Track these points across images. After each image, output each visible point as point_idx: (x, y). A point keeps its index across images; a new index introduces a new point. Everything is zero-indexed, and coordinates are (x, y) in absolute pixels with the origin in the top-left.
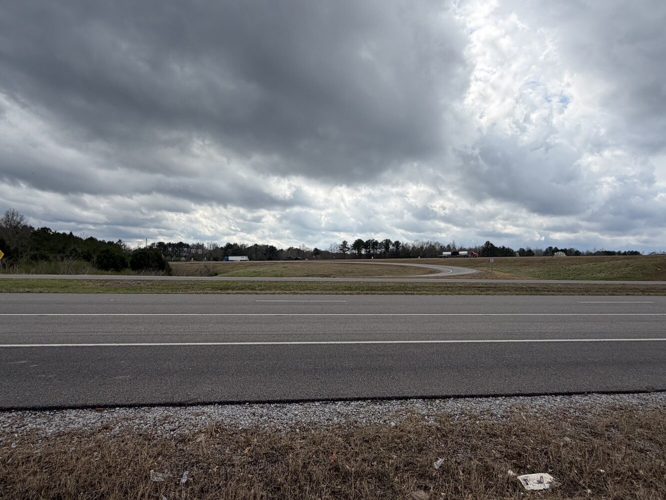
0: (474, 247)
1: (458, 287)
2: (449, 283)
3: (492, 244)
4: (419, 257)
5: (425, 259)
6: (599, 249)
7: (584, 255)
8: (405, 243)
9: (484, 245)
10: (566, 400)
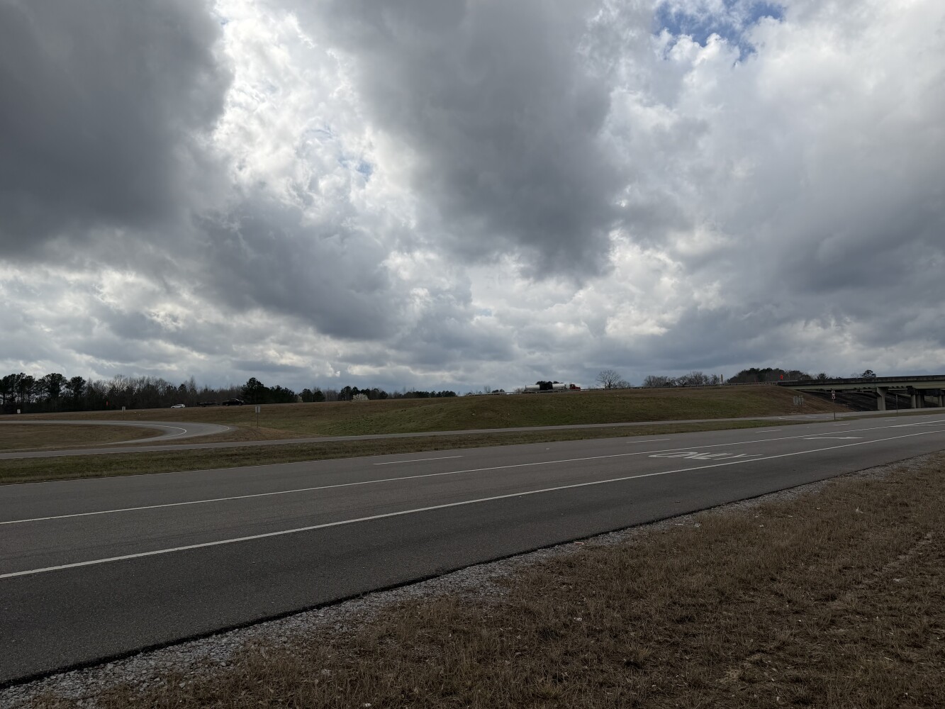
0: (229, 388)
1: (195, 456)
2: (178, 452)
3: (259, 383)
4: (124, 408)
5: (135, 411)
6: (409, 389)
7: (391, 398)
8: (94, 381)
9: (246, 384)
10: (332, 611)
